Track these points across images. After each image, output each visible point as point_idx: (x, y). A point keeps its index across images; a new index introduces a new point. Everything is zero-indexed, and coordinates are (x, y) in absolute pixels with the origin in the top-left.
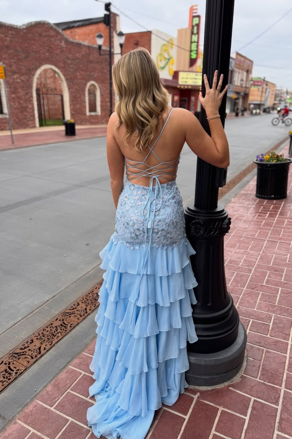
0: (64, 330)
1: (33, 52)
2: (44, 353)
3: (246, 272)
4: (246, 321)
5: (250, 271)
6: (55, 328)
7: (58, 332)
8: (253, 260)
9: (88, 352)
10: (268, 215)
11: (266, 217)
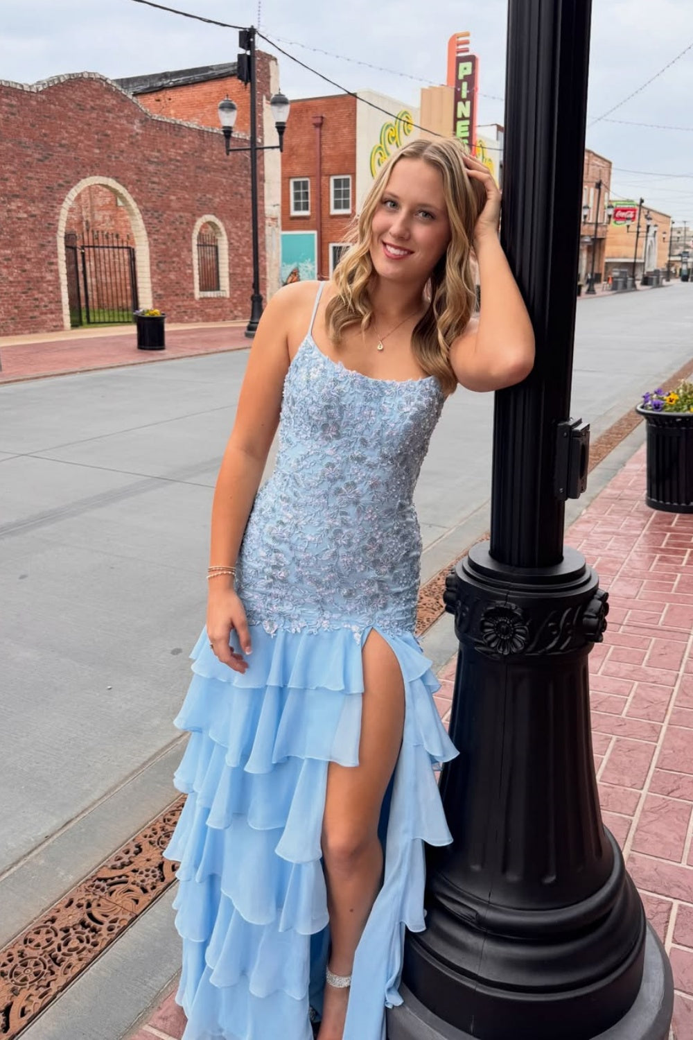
0: (88, 942)
1: (61, 146)
2: (17, 1031)
3: (643, 738)
4: (660, 909)
5: (656, 731)
6: (61, 934)
7: (69, 950)
8: (659, 695)
9: (160, 1023)
10: (686, 557)
11: (684, 564)
